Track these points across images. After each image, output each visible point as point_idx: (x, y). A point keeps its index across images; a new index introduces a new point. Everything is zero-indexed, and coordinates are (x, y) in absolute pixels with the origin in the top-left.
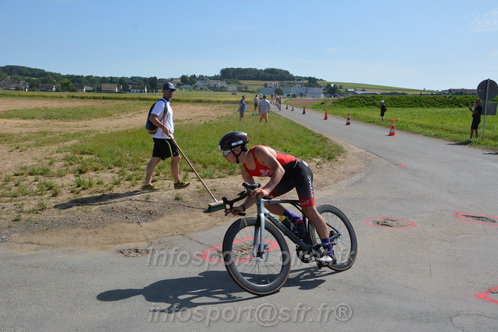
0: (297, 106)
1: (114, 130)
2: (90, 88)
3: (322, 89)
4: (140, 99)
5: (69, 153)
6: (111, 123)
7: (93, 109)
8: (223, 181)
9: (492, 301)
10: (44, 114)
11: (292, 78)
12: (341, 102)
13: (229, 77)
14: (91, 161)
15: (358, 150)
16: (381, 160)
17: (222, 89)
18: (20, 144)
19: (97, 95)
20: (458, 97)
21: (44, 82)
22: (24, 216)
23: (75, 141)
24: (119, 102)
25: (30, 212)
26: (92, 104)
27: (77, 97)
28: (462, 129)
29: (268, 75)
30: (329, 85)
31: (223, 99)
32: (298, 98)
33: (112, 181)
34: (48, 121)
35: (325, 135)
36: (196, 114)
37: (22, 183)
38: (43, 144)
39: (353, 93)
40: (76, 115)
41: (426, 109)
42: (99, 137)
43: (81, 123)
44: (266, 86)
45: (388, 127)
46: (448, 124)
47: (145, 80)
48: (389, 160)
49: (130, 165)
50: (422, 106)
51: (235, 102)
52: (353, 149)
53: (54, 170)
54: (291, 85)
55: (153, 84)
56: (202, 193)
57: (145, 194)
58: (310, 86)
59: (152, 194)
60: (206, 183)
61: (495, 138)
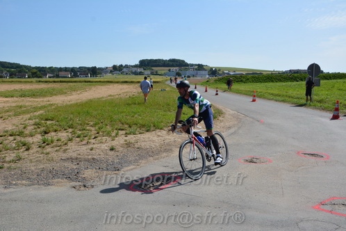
1: (68, 103)
2: (52, 75)
3: (207, 72)
4: (85, 82)
5: (37, 120)
6: (66, 98)
7: (53, 89)
8: (142, 136)
9: (323, 210)
10: (20, 94)
11: (187, 65)
12: (220, 80)
13: (145, 66)
14: (52, 125)
15: (232, 112)
16: (247, 118)
17: (141, 74)
18: (4, 114)
19: (56, 80)
20: (296, 75)
21: (20, 72)
22: (6, 165)
23: (41, 112)
24: (71, 84)
25: (10, 162)
26: (53, 86)
27: (42, 82)
28: (299, 96)
29: (171, 63)
30: (212, 69)
32: (192, 78)
33: (67, 138)
34: (23, 98)
36: (123, 91)
37: (5, 142)
38: (20, 114)
39: (228, 74)
40: (42, 94)
41: (275, 83)
42: (58, 109)
43: (46, 99)
44: (169, 70)
45: (252, 96)
46: (291, 92)
47: (89, 69)
48: (253, 118)
49: (79, 127)
50: (273, 81)
52: (229, 112)
53: (27, 132)
54: (186, 69)
55: (94, 71)
56: (128, 145)
57: (90, 146)
58: (199, 70)
59: (94, 146)
60: (131, 138)
61: (320, 102)
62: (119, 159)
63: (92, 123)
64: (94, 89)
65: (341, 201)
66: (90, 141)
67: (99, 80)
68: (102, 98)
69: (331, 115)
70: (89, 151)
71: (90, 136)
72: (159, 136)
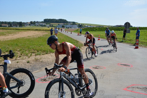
0: (69, 31)
1: (6, 40)
3: (77, 25)
4: (16, 29)
6: (5, 37)
8: (44, 56)
9: (128, 90)
11: (67, 22)
12: (83, 30)
13: (47, 22)
17: (44, 26)
20: (119, 28)
24: (8, 30)
28: (120, 38)
29: (60, 21)
30: (79, 24)
31: (45, 29)
32: (69, 28)
35: (78, 40)
36: (35, 34)
39: (87, 27)
42: (1, 42)
44: (59, 25)
45: (98, 37)
47: (18, 23)
51: (49, 30)
54: (67, 24)
55: (21, 24)
56: (36, 60)
57: (17, 61)
58: (73, 25)
59: (19, 61)
60: (38, 57)
61: (130, 40)
62: (31, 67)
63: (18, 50)
64: (20, 33)
65: (137, 86)
66: (17, 58)
67: (23, 28)
68: (25, 37)
69: (135, 47)
70: (16, 63)
71: (17, 56)
72: (52, 56)
